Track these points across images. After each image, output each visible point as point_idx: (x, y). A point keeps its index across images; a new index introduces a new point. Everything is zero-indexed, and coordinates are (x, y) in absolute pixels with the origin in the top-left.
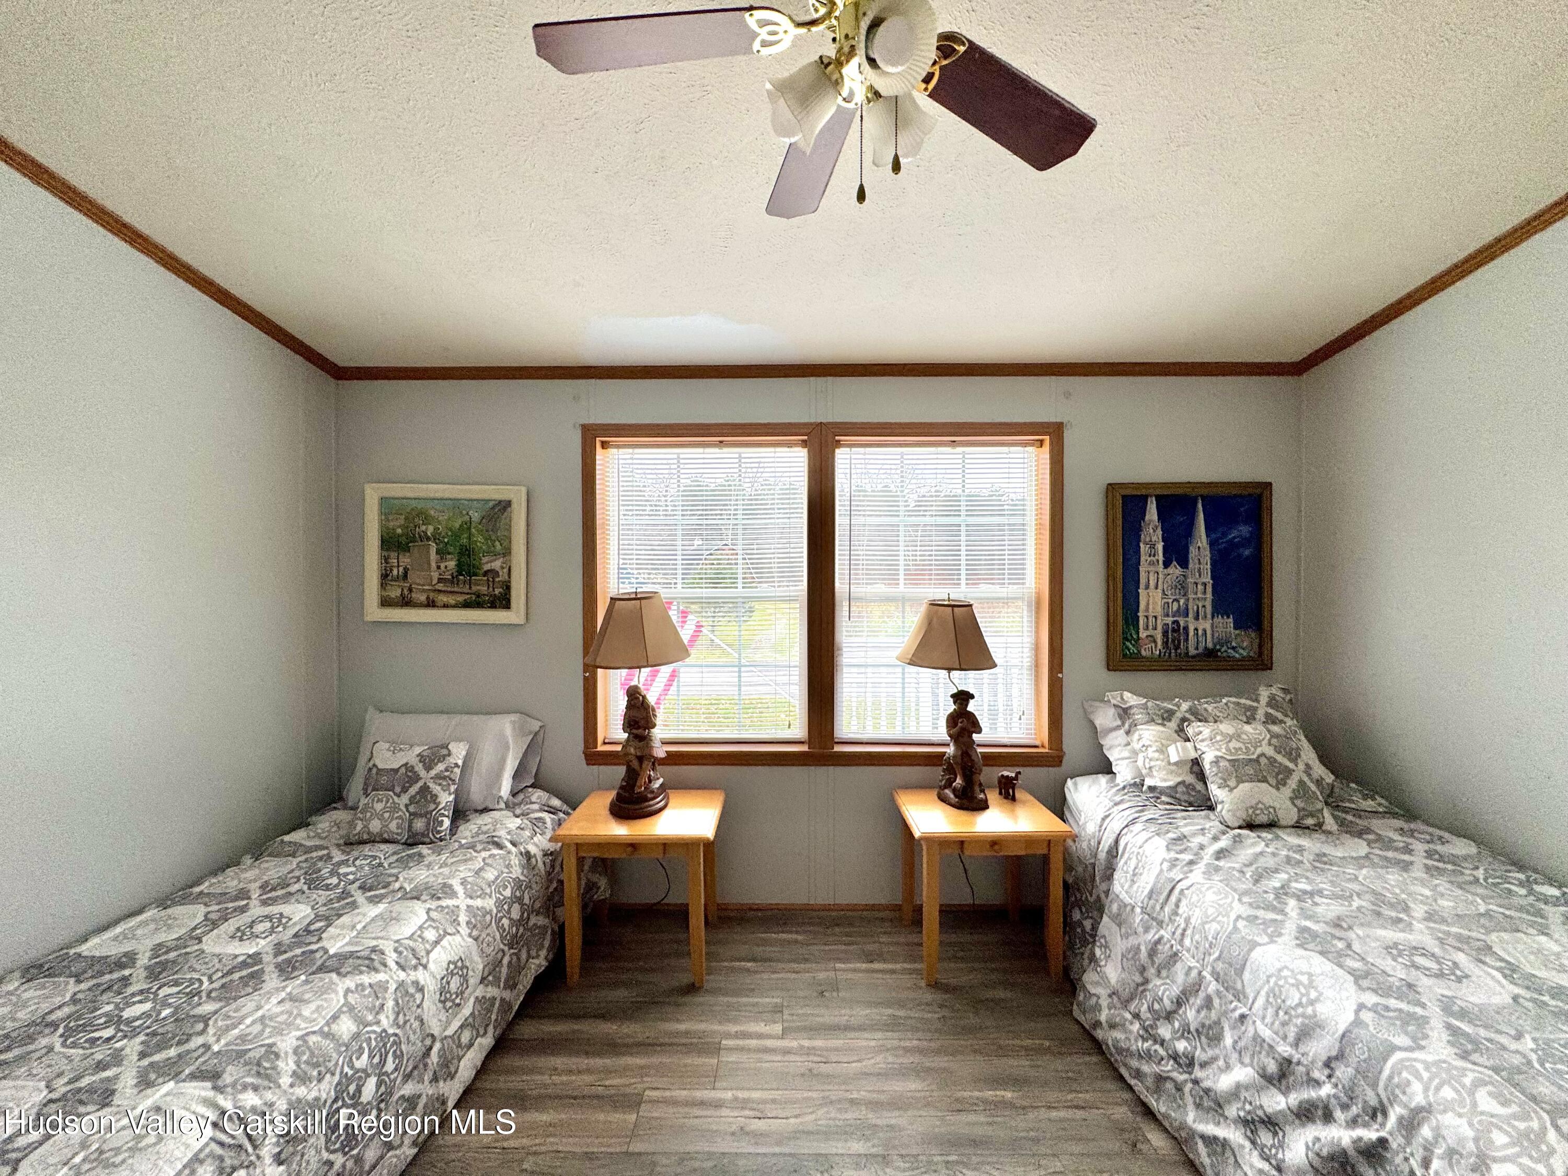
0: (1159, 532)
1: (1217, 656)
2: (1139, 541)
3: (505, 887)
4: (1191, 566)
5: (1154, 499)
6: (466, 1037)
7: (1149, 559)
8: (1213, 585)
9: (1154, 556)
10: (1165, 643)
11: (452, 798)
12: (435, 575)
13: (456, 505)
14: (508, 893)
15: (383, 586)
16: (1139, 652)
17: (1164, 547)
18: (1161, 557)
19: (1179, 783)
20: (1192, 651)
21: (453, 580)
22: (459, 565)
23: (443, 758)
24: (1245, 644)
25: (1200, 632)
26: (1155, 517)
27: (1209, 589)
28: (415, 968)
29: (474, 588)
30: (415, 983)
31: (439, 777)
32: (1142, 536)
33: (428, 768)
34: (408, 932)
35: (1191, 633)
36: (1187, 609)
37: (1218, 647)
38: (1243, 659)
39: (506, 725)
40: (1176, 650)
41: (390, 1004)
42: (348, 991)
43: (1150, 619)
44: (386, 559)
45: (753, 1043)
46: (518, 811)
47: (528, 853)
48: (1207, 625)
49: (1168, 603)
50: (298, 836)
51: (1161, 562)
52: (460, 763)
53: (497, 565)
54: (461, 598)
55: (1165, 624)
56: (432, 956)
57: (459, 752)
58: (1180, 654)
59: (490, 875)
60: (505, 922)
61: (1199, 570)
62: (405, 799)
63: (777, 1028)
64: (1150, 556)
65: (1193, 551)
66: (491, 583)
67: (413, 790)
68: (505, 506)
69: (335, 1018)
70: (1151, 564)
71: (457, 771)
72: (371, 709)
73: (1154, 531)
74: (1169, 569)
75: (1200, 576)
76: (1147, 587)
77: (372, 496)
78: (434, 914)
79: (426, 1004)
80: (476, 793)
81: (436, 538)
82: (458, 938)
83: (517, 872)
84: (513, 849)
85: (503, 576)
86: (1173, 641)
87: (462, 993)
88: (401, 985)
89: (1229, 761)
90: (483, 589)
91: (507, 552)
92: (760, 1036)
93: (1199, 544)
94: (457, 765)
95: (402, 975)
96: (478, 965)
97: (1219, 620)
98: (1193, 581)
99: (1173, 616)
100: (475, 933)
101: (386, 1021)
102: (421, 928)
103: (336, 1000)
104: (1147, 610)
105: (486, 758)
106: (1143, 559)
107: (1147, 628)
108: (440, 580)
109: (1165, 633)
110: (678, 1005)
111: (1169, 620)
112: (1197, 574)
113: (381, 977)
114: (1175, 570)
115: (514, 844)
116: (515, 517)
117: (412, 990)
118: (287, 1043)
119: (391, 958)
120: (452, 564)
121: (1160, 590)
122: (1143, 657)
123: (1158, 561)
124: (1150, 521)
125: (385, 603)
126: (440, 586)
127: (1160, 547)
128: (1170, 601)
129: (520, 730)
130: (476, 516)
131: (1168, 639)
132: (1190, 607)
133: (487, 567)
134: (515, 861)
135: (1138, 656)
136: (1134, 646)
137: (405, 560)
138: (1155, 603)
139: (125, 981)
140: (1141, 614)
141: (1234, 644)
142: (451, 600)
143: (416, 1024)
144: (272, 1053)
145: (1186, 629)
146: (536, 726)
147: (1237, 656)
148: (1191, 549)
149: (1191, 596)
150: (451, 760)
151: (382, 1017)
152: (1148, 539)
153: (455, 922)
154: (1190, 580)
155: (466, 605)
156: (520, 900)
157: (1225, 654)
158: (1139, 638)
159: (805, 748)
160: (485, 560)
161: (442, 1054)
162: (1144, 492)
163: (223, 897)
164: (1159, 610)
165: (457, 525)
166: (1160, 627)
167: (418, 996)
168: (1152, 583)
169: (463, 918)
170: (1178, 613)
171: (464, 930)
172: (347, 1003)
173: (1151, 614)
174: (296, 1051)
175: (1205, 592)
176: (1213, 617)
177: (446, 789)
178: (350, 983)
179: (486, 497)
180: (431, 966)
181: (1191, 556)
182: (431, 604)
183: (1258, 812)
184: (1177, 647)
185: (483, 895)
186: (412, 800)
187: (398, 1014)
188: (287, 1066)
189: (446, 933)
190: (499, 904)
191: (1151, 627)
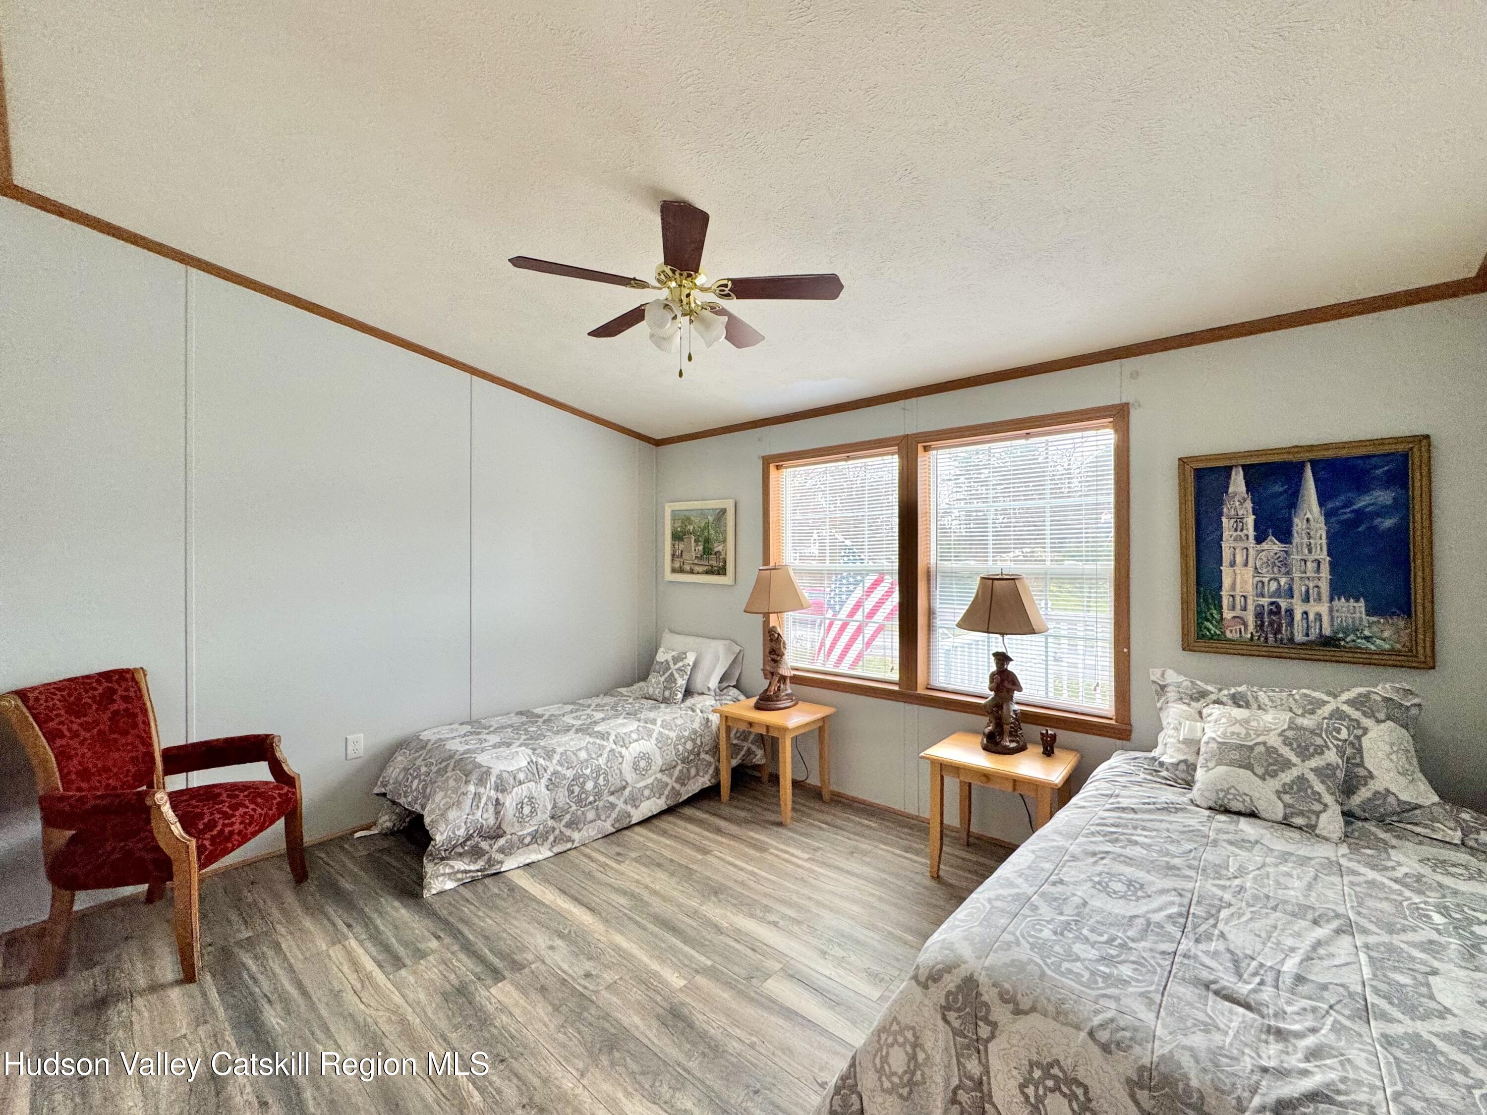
0: (1249, 505)
1: (1339, 646)
2: (1221, 514)
3: (685, 731)
4: (1296, 539)
5: (1240, 469)
6: (647, 793)
7: (1235, 534)
8: (1331, 563)
9: (1242, 530)
10: (1260, 626)
11: (684, 682)
12: (694, 554)
13: (702, 512)
14: (686, 734)
15: (672, 560)
16: (1223, 633)
17: (1255, 521)
18: (1251, 532)
19: (1181, 761)
20: (1299, 637)
21: (700, 558)
22: (704, 548)
23: (682, 660)
24: (1386, 634)
25: (1311, 617)
26: (1243, 488)
27: (1325, 568)
28: (622, 746)
29: (711, 562)
30: (620, 753)
31: (679, 669)
32: (1225, 510)
33: (675, 664)
34: (625, 731)
35: (1298, 616)
36: (1291, 589)
37: (1341, 635)
38: (1382, 652)
39: (719, 647)
40: (1275, 634)
41: (605, 755)
42: (589, 742)
43: (1238, 598)
44: (673, 545)
45: (786, 856)
46: (717, 698)
47: (708, 719)
48: (1323, 609)
49: (1263, 583)
50: (623, 690)
51: (1251, 537)
52: (691, 664)
53: (720, 548)
54: (705, 568)
55: (1258, 605)
56: (633, 745)
57: (691, 659)
58: (1282, 640)
59: (679, 722)
60: (681, 748)
61: (1309, 546)
62: (662, 679)
63: (806, 856)
64: (1236, 530)
65: (1298, 524)
66: (718, 559)
67: (667, 674)
68: (724, 511)
69: (580, 749)
70: (1238, 539)
71: (689, 668)
72: (667, 630)
73: (1241, 504)
74: (1264, 544)
75: (1310, 551)
76: (1233, 564)
77: (668, 509)
78: (640, 729)
79: (624, 764)
80: (698, 684)
81: (694, 533)
82: (648, 743)
83: (696, 726)
84: (700, 714)
85: (723, 553)
86: (1271, 624)
87: (647, 770)
88: (612, 751)
89: (1219, 743)
90: (714, 563)
91: (725, 541)
92: (793, 855)
93: (1309, 515)
94: (689, 665)
95: (614, 747)
96: (658, 762)
97: (1341, 603)
98: (1299, 557)
99: (1270, 597)
100: (659, 745)
101: (602, 761)
102: (631, 732)
103: (583, 744)
104: (1233, 586)
105: (705, 664)
106: (1226, 534)
107: (1233, 608)
108: (696, 557)
109: (1259, 615)
110: (765, 827)
111: (1265, 601)
112: (1306, 551)
113: (605, 743)
114: (1272, 546)
115: (702, 712)
116: (728, 517)
117: (617, 755)
118: (560, 750)
119: (612, 738)
120: (701, 548)
121: (1250, 570)
122: (1230, 640)
123: (1247, 536)
124: (1235, 494)
125: (674, 571)
126: (696, 561)
127: (1250, 520)
128: (1266, 580)
129: (728, 649)
130: (711, 519)
131: (1263, 622)
132: (1295, 587)
133: (716, 550)
134: (698, 720)
135: (1220, 638)
136: (1216, 627)
137: (682, 546)
138: (1244, 582)
139: (537, 722)
140: (1224, 593)
141: (1367, 633)
142: (700, 569)
143: (617, 771)
144: (554, 751)
145: (1290, 612)
146: (737, 649)
147: (1373, 647)
148: (1296, 521)
149: (1297, 575)
150: (686, 661)
151: (600, 759)
152: (1233, 512)
153: (651, 736)
154: (1295, 557)
155: (707, 573)
156: (693, 741)
157: (1352, 644)
158: (1222, 619)
159: (896, 688)
160: (715, 545)
161: (631, 793)
162: (1227, 463)
163: (583, 705)
164: (1250, 589)
165: (703, 525)
166: (1251, 607)
167: (620, 760)
168: (1239, 559)
169: (655, 735)
170: (1278, 593)
171: (653, 741)
172: (586, 747)
173: (1238, 592)
174: (561, 754)
175: (1318, 570)
176: (1332, 600)
177: (682, 676)
178: (591, 740)
179: (714, 507)
180: (630, 749)
181: (1295, 529)
182: (692, 572)
183: (1231, 797)
184: (1278, 631)
185: (671, 729)
186: (666, 680)
187: (608, 761)
188: (557, 757)
189: (643, 738)
190: (679, 738)
191: (1238, 607)
